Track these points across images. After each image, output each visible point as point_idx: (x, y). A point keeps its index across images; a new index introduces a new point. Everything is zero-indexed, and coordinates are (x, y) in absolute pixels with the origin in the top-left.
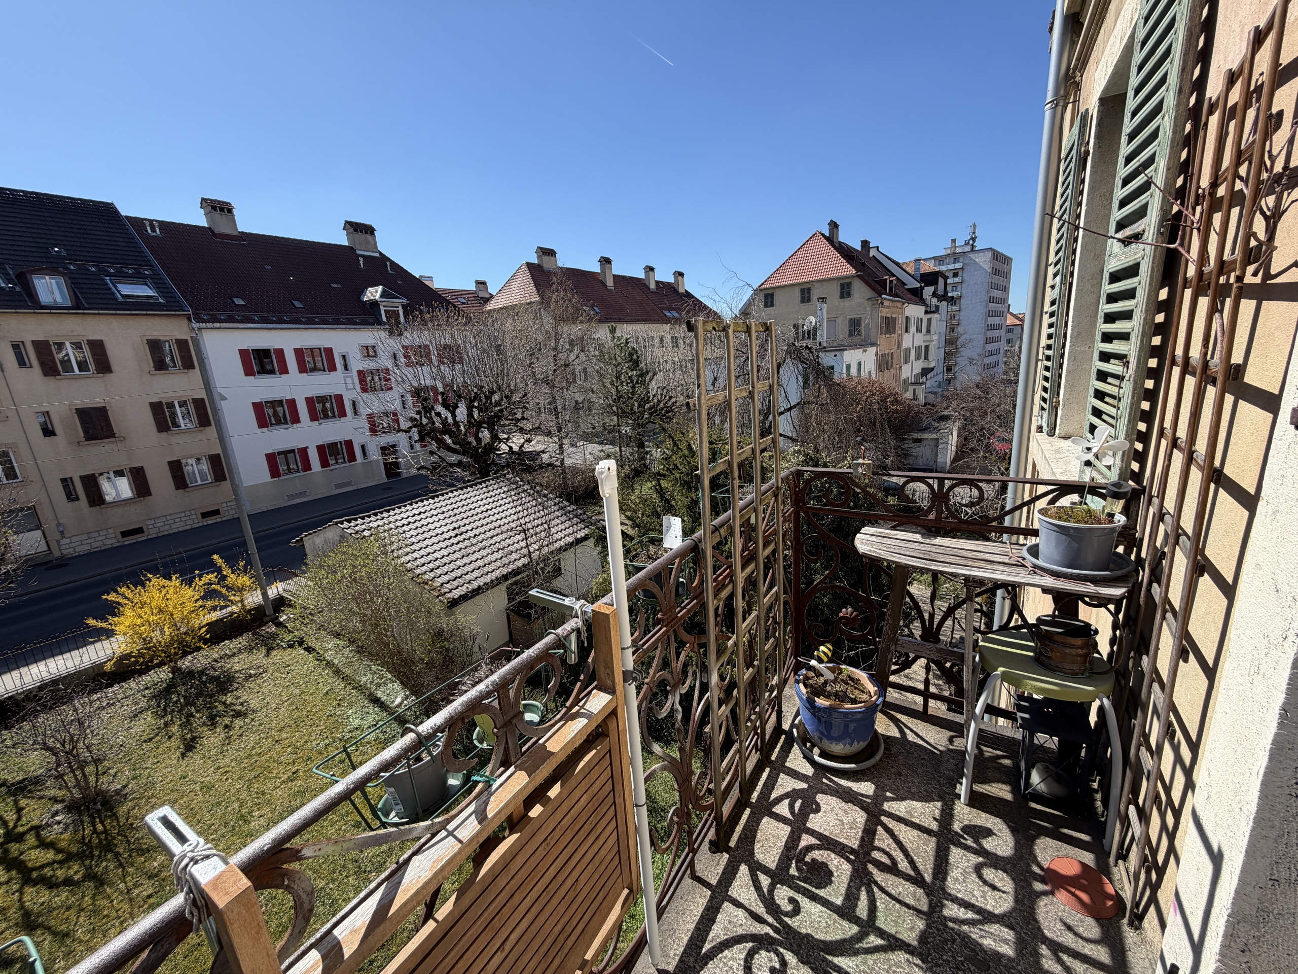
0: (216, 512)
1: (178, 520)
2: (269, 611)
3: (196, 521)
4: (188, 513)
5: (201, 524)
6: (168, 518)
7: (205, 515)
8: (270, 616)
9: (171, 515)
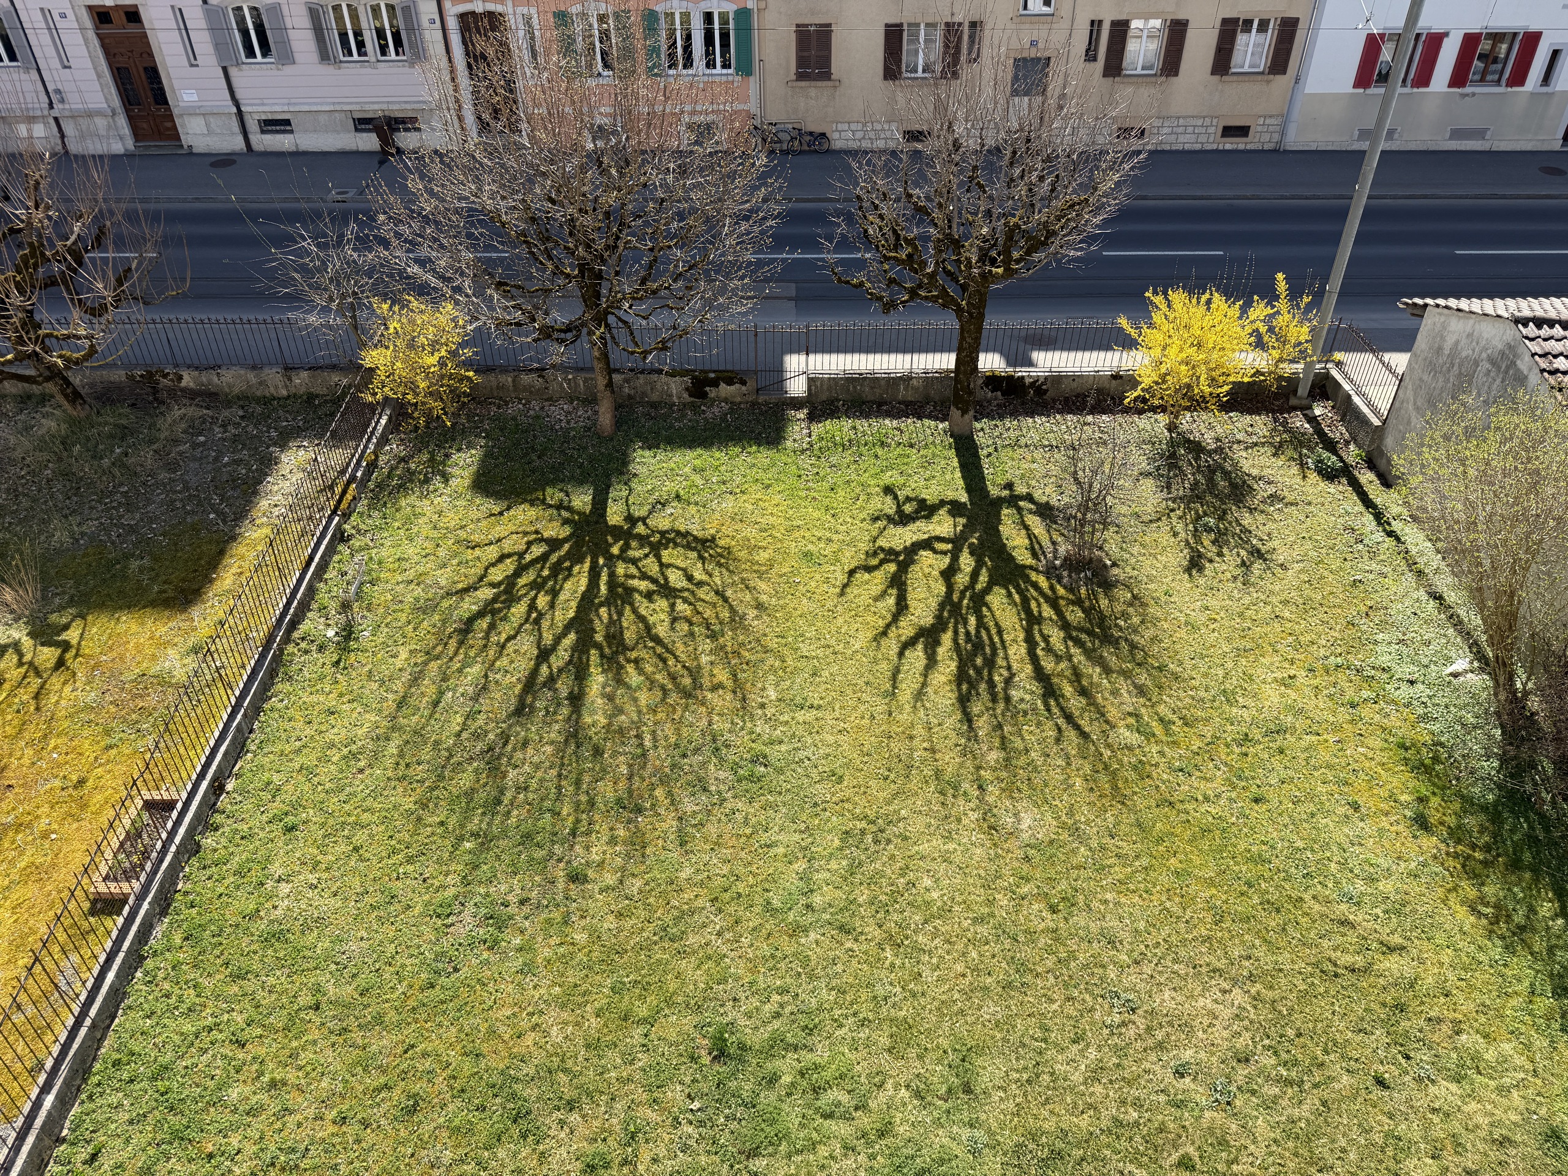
0: (1242, 131)
1: (1190, 130)
2: (1303, 391)
3: (1211, 139)
4: (1208, 121)
5: (1215, 147)
6: (1181, 121)
7: (1229, 131)
8: (1300, 398)
9: (1184, 117)
